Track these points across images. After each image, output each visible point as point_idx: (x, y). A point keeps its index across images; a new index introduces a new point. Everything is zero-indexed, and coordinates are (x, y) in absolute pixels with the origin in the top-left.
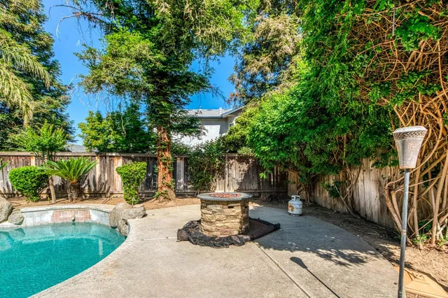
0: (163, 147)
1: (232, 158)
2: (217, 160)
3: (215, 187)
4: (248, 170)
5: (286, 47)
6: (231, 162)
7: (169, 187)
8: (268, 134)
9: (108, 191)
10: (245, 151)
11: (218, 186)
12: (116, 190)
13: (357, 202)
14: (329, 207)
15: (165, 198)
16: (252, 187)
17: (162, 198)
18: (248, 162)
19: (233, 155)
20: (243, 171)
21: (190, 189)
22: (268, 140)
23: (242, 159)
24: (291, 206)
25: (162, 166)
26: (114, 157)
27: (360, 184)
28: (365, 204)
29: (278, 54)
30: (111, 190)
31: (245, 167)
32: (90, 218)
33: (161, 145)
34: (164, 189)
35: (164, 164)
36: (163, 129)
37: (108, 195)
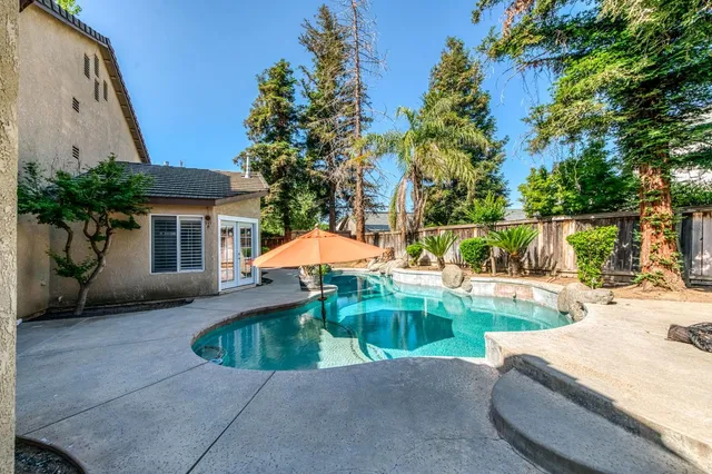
0: (652, 199)
7: (668, 266)
9: (553, 268)
12: (565, 267)
15: (658, 285)
17: (649, 285)
25: (650, 231)
26: (562, 221)
30: (558, 267)
32: (532, 297)
33: (648, 195)
34: (656, 269)
35: (655, 227)
36: (653, 169)
37: (554, 273)
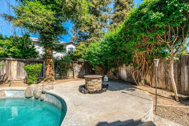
0: (50, 57)
1: (76, 63)
2: (71, 63)
3: (69, 74)
4: (82, 68)
5: (94, 25)
6: (75, 64)
7: (52, 75)
8: (96, 55)
9: (6, 80)
10: (81, 60)
11: (70, 74)
12: (12, 79)
13: (120, 76)
14: (112, 78)
15: (51, 80)
16: (83, 74)
17: (49, 81)
18: (82, 64)
19: (76, 61)
20: (80, 68)
21: (57, 76)
22: (97, 57)
23: (79, 63)
24: (105, 79)
25: (49, 66)
26: (11, 60)
27: (121, 71)
28: (123, 76)
29: (91, 27)
30: (9, 79)
31: (81, 66)
32: (4, 95)
33: (49, 56)
34: (51, 76)
35: (50, 65)
36: (50, 49)
37: (7, 82)
